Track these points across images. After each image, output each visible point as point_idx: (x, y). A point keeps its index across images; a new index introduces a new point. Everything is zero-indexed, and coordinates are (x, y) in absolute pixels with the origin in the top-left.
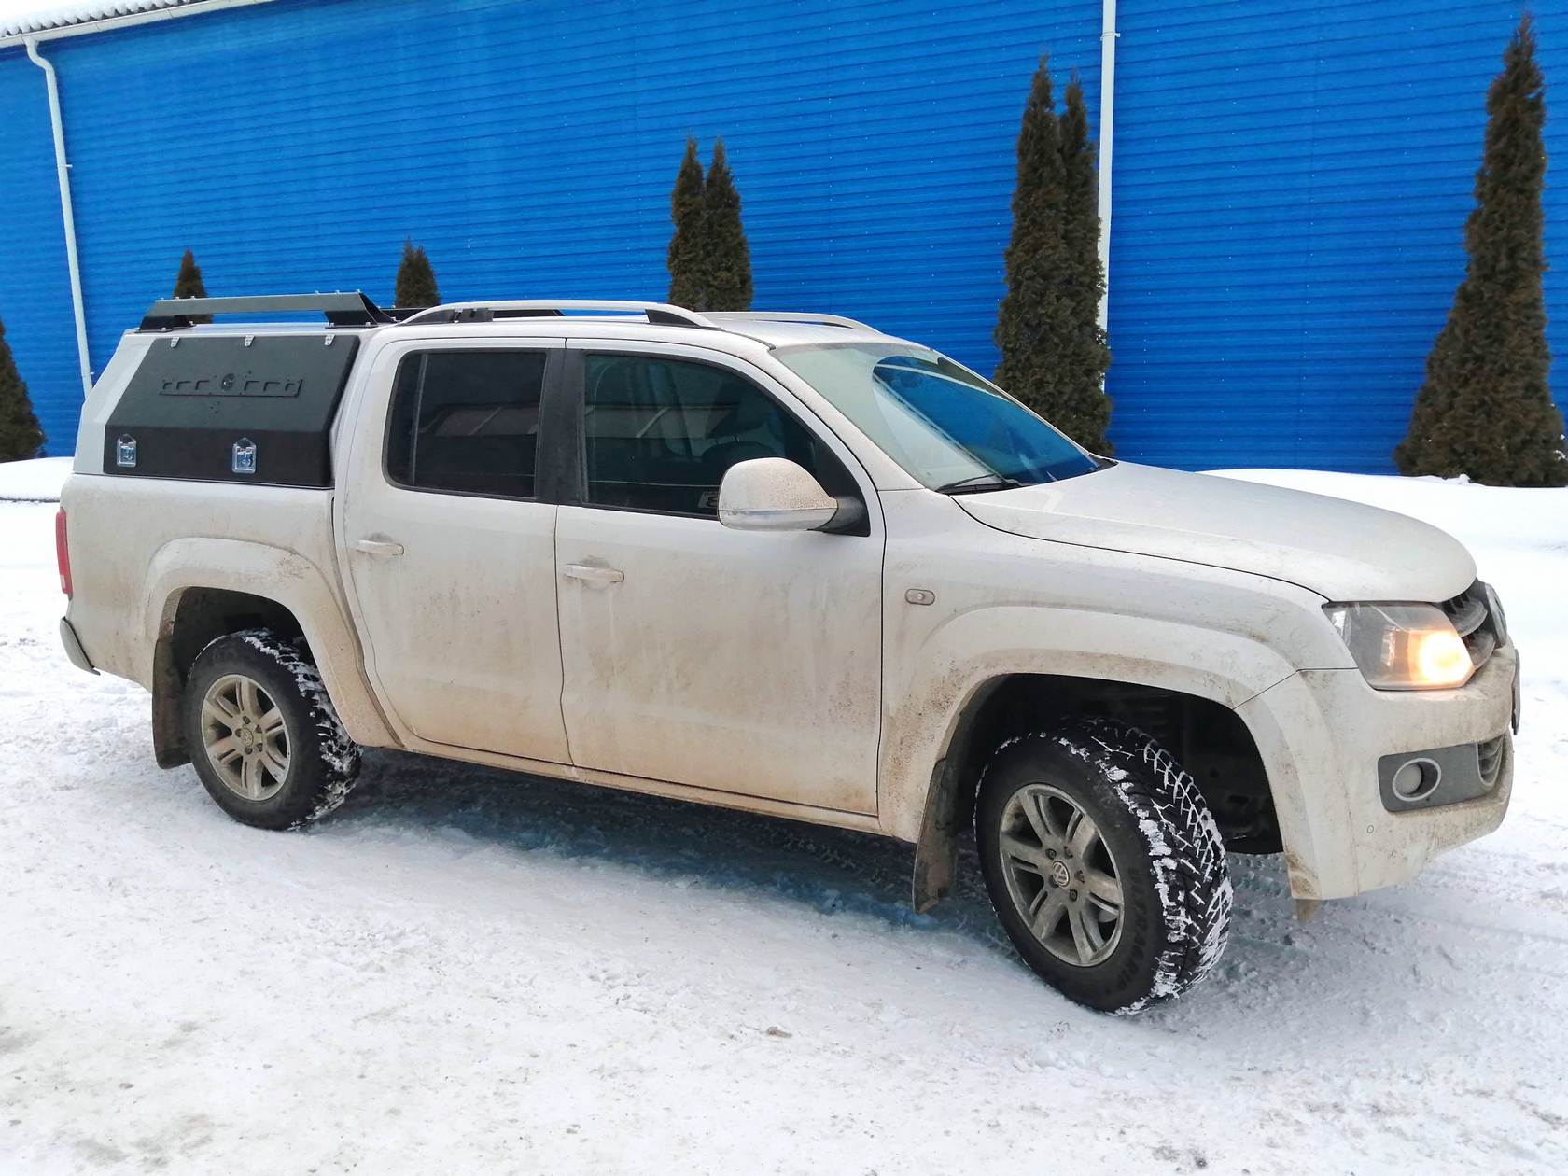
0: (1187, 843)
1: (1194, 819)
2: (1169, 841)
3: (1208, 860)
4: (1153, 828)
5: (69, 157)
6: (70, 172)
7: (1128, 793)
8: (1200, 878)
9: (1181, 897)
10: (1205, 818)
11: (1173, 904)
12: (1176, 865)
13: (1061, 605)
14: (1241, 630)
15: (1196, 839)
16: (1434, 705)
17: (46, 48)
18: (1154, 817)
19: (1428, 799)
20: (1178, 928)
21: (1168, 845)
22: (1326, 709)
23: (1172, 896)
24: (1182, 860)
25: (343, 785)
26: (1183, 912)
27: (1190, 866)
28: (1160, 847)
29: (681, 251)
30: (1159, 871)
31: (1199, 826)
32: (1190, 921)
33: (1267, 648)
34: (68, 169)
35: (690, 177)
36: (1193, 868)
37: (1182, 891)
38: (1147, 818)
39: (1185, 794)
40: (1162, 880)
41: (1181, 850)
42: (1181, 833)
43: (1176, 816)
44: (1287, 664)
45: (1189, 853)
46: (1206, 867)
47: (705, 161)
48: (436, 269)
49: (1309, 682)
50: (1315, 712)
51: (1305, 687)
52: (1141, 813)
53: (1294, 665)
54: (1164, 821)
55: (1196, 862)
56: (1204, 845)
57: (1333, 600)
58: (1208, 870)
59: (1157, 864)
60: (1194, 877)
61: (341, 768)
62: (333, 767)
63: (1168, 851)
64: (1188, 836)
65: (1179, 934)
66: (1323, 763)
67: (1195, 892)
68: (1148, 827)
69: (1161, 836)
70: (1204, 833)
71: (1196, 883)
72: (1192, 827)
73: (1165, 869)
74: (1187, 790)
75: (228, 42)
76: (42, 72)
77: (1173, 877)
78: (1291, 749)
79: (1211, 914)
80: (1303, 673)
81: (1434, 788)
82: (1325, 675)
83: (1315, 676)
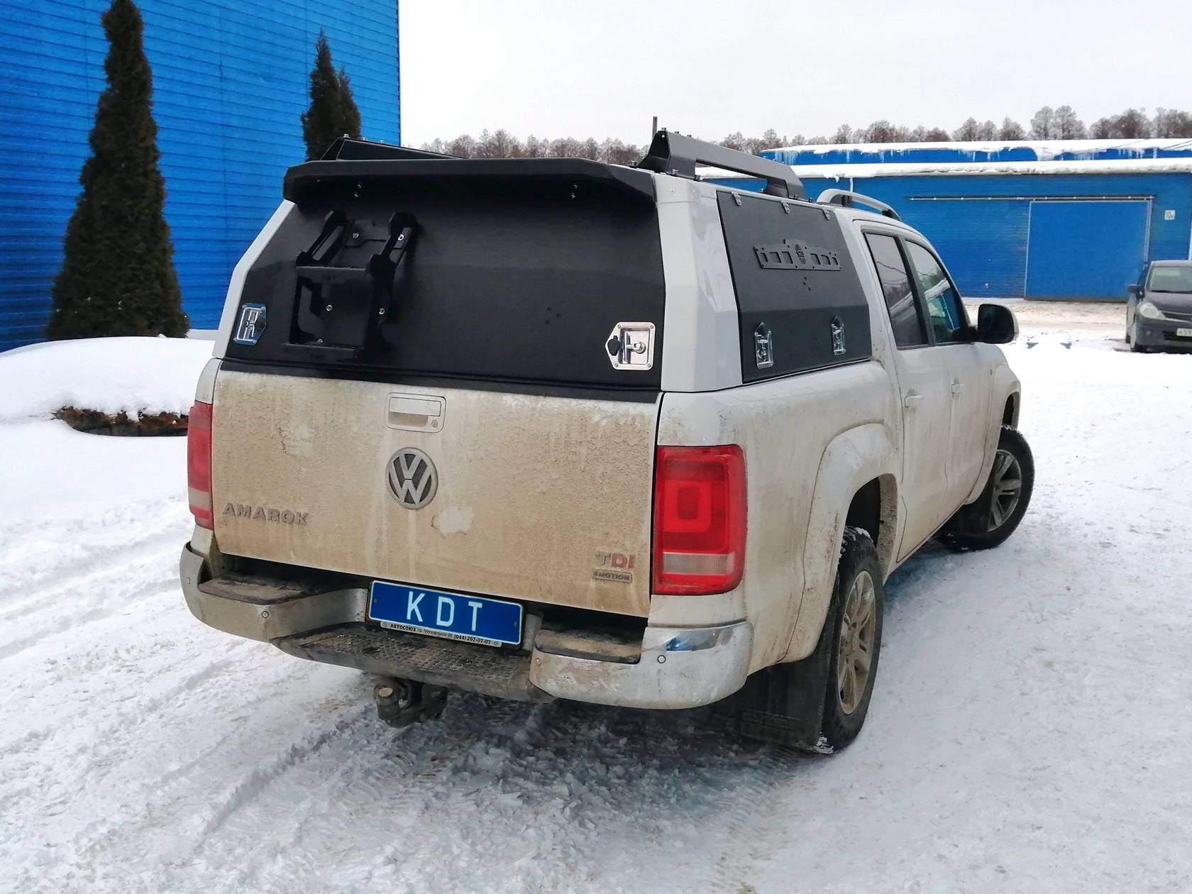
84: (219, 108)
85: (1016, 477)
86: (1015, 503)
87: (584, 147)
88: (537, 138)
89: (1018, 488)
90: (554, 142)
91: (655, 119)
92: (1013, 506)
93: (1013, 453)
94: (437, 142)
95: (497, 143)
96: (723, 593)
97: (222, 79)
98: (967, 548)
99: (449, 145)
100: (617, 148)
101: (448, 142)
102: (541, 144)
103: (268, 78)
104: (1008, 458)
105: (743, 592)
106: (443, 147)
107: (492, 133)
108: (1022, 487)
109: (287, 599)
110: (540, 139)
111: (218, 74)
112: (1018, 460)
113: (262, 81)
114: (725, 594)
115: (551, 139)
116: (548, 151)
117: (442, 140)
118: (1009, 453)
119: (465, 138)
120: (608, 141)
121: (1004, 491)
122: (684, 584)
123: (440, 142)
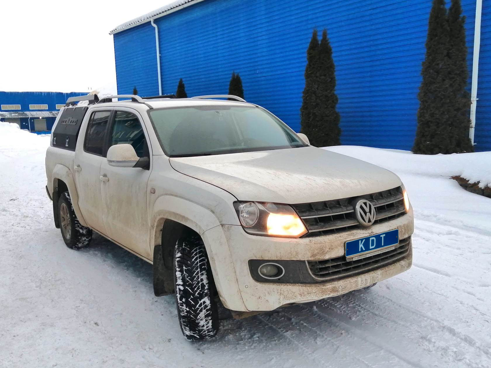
0: (190, 282)
1: (198, 273)
2: (183, 280)
3: (198, 288)
4: (179, 275)
5: (160, 53)
6: (160, 57)
7: (178, 262)
8: (194, 295)
9: (184, 300)
10: (202, 274)
11: (181, 302)
12: (183, 288)
13: (176, 196)
14: (209, 209)
15: (195, 281)
16: (276, 243)
17: (156, 21)
18: (181, 271)
19: (279, 279)
20: (183, 311)
21: (183, 282)
22: (228, 239)
23: (181, 300)
24: (186, 287)
25: (85, 238)
26: (184, 305)
27: (190, 290)
28: (180, 282)
29: (309, 70)
30: (178, 290)
31: (198, 277)
32: (188, 309)
33: (214, 215)
34: (160, 56)
35: (314, 44)
36: (191, 291)
37: (184, 298)
38: (179, 271)
39: (198, 265)
40: (178, 293)
41: (187, 284)
42: (189, 278)
43: (190, 272)
44: (218, 221)
45: (190, 286)
46: (196, 291)
47: (320, 38)
48: (243, 81)
49: (224, 228)
50: (224, 240)
51: (222, 230)
52: (178, 269)
53: (220, 222)
54: (185, 273)
55: (192, 289)
56: (198, 283)
57: (239, 200)
58: (197, 293)
59: (178, 287)
60: (191, 294)
61: (83, 232)
62: (80, 232)
63: (182, 283)
64: (192, 280)
65: (184, 313)
66: (225, 259)
67: (190, 299)
68: (178, 274)
69: (181, 278)
70: (199, 280)
71: (191, 296)
72: (195, 277)
73: (179, 289)
74: (199, 264)
75: (197, 13)
76: (154, 28)
77: (182, 292)
78: (213, 252)
79: (198, 309)
80: (222, 225)
81: (282, 276)
82: (228, 227)
83: (226, 227)
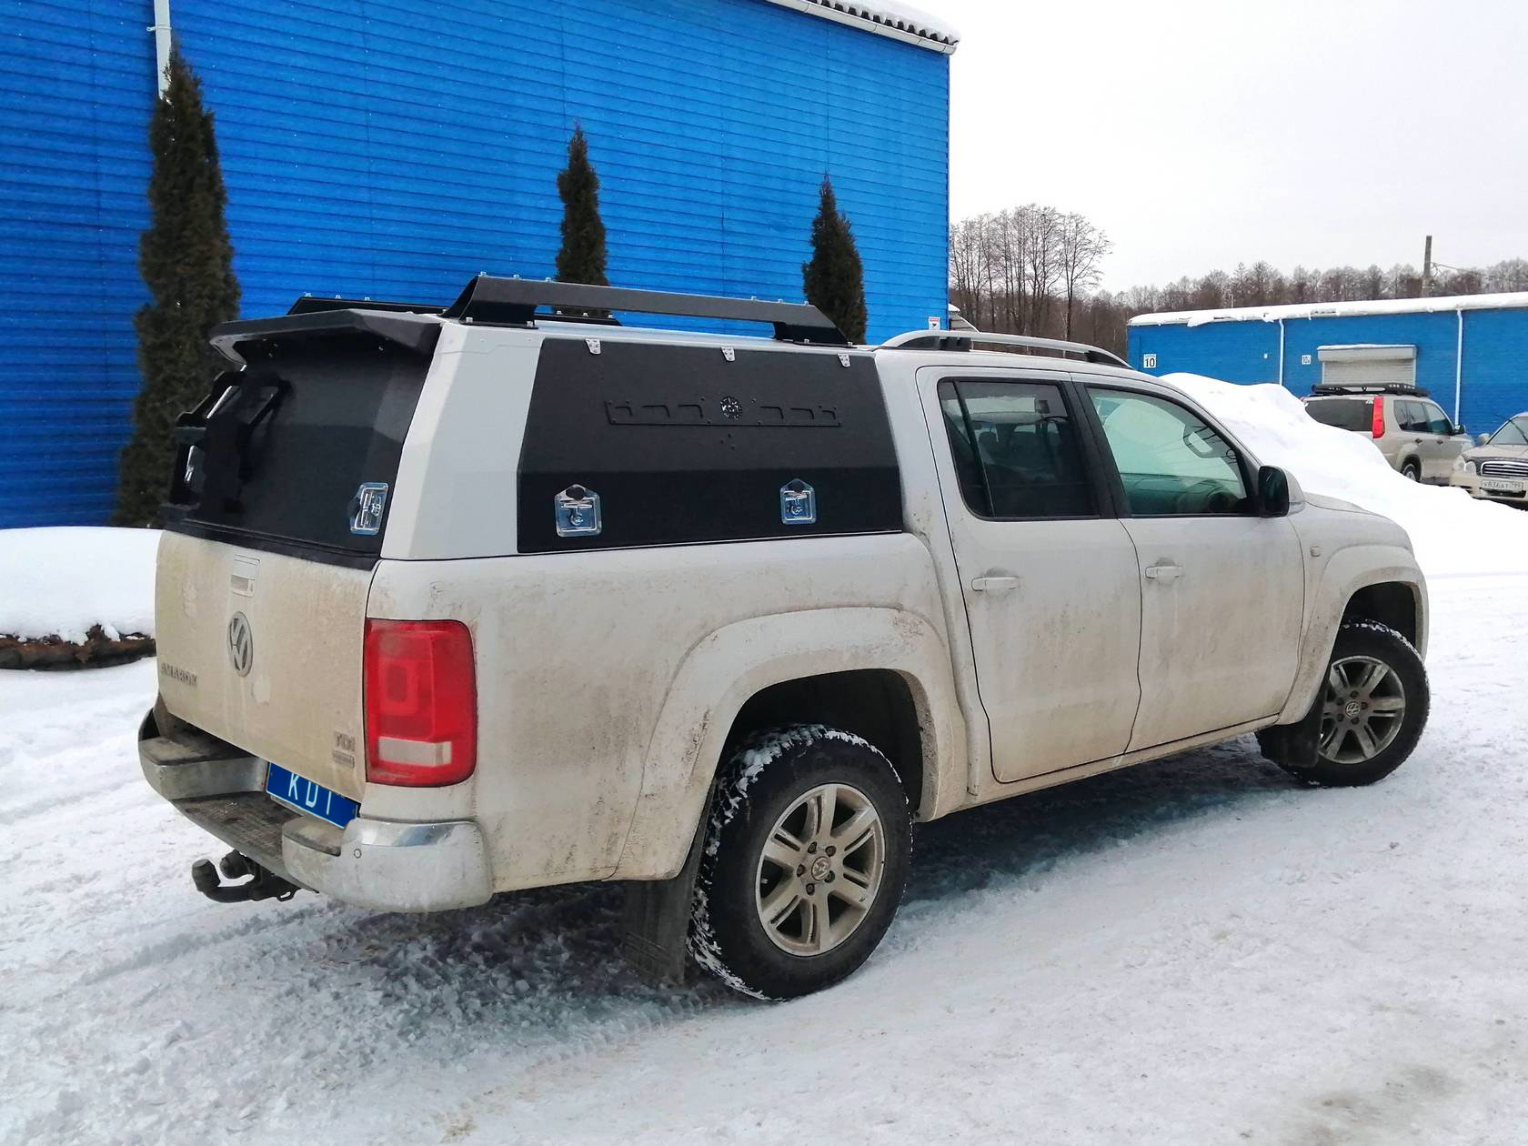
84: (719, 262)
85: (1396, 694)
86: (1396, 729)
87: (1365, 277)
88: (1306, 270)
89: (1401, 709)
90: (1327, 273)
91: (1429, 239)
92: (1394, 733)
93: (1385, 662)
94: (1185, 280)
95: (1255, 278)
96: (440, 786)
97: (723, 231)
98: (1315, 783)
99: (1198, 283)
100: (1408, 275)
101: (1198, 279)
102: (1311, 276)
103: (779, 227)
104: (1379, 668)
105: (473, 788)
106: (1191, 286)
107: (1249, 267)
108: (1407, 709)
109: (184, 761)
110: (1309, 270)
111: (718, 226)
112: (1394, 670)
113: (773, 232)
114: (442, 788)
115: (1323, 270)
116: (1319, 284)
117: (1191, 277)
118: (1380, 661)
119: (1218, 274)
120: (1396, 268)
121: (1375, 712)
122: (396, 772)
123: (1187, 281)
